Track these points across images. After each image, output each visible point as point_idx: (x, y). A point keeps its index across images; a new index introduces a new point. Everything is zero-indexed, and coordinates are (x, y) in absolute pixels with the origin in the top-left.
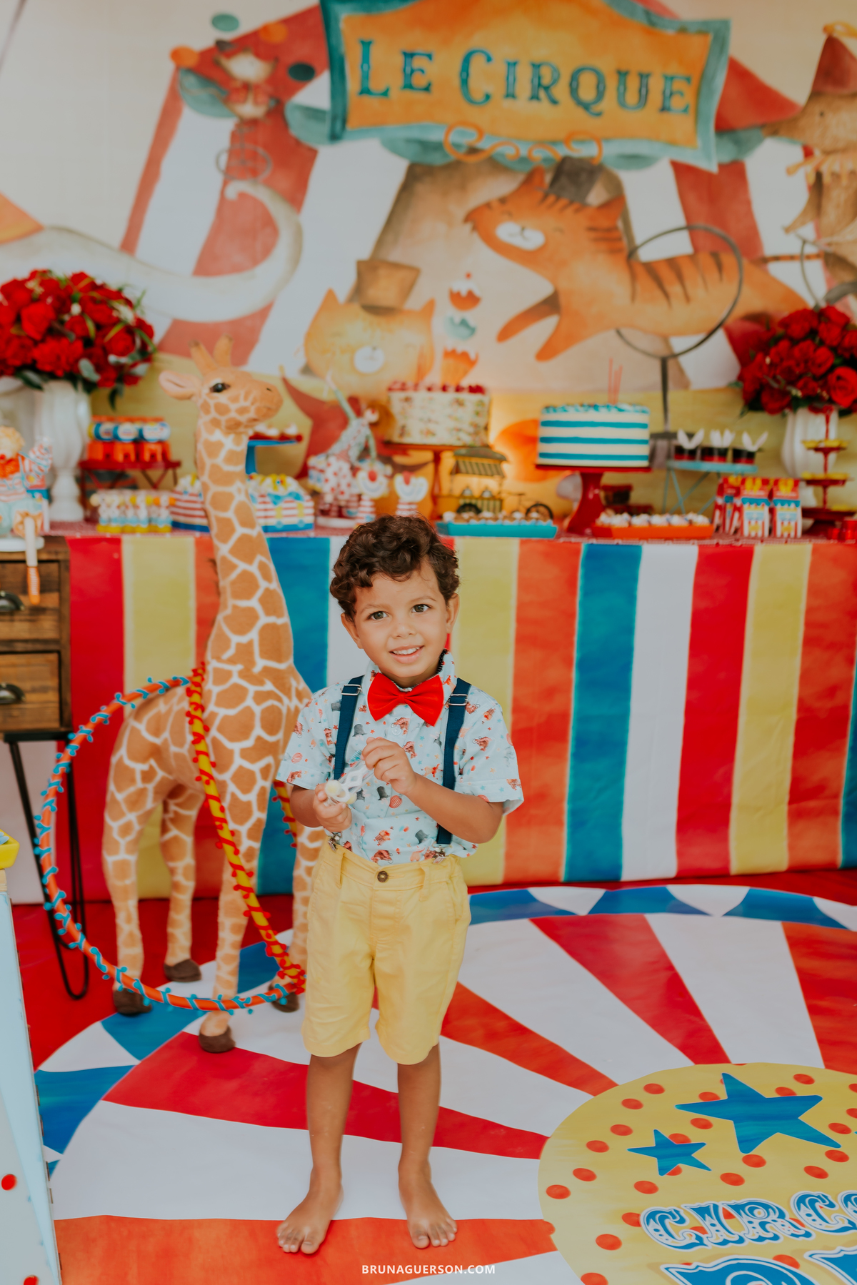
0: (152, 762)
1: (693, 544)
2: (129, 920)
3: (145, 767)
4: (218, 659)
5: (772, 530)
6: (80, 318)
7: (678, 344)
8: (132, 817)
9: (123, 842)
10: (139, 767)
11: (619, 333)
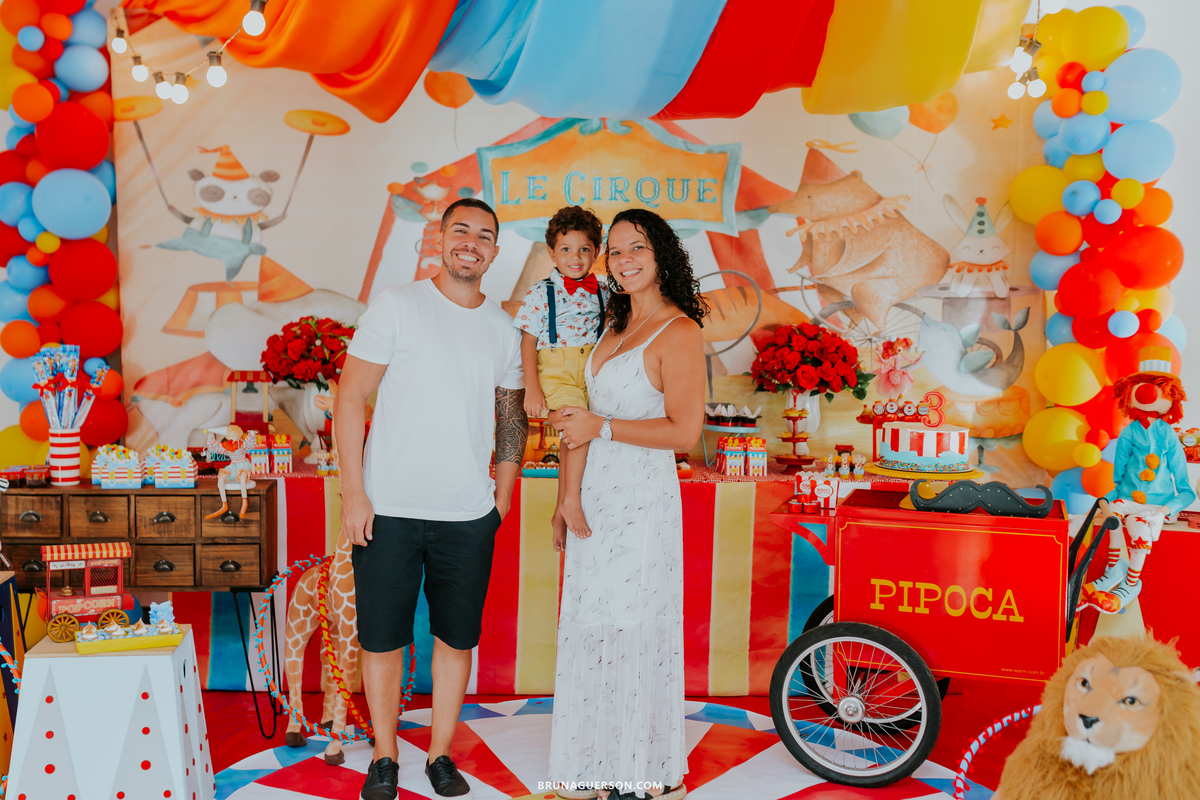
0: (309, 605)
2: (296, 695)
3: (305, 608)
4: (341, 549)
5: (746, 472)
6: (321, 348)
7: (718, 346)
8: (298, 636)
9: (294, 651)
10: (302, 608)
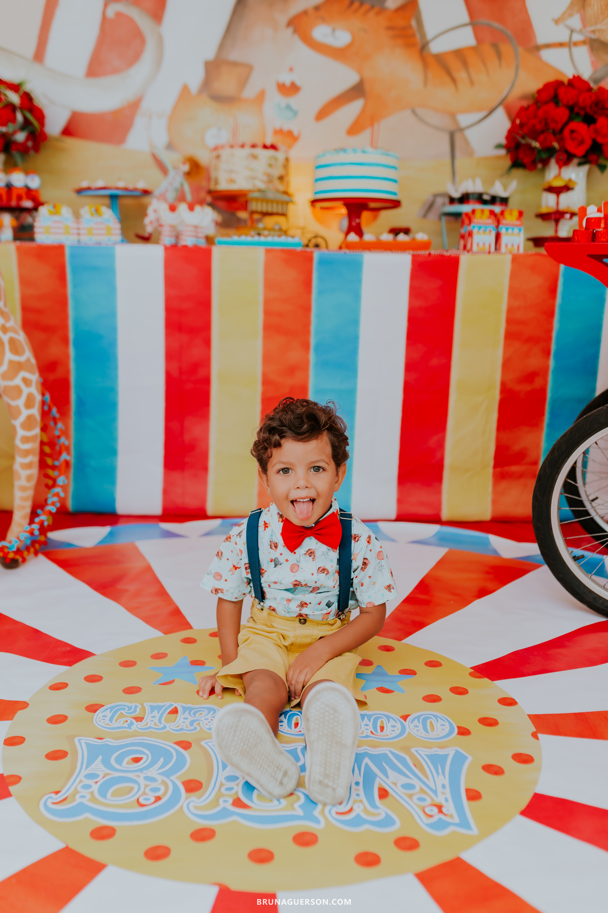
1: (409, 254)
11: (414, 112)
